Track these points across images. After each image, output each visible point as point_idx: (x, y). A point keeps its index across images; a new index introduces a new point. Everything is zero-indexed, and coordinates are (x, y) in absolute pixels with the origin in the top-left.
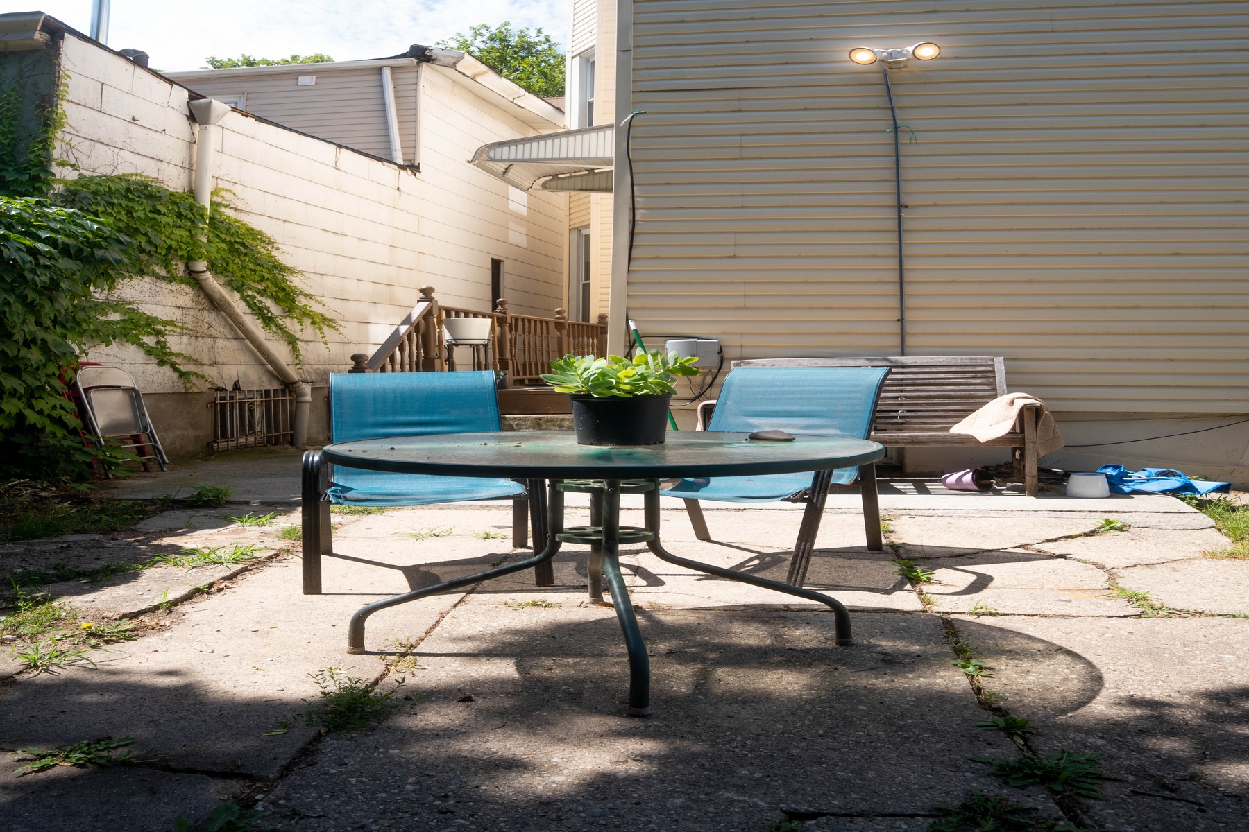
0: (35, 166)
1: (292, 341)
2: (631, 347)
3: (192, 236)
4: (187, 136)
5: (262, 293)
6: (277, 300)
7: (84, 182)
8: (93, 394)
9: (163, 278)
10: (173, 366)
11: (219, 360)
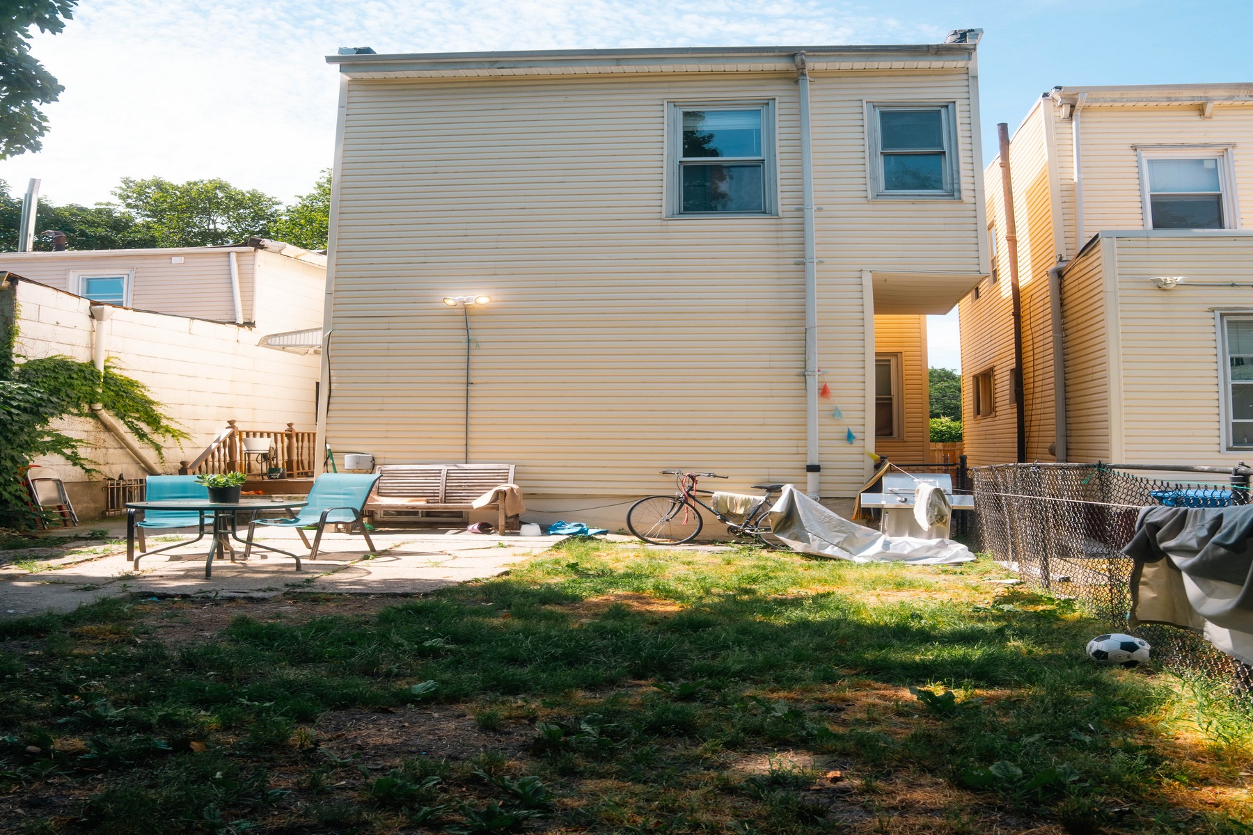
0: (4, 357)
1: (158, 448)
2: (327, 459)
3: (93, 390)
4: (90, 329)
5: (138, 419)
6: (148, 424)
7: (29, 364)
8: (37, 483)
9: (76, 415)
10: (82, 466)
11: (110, 461)
